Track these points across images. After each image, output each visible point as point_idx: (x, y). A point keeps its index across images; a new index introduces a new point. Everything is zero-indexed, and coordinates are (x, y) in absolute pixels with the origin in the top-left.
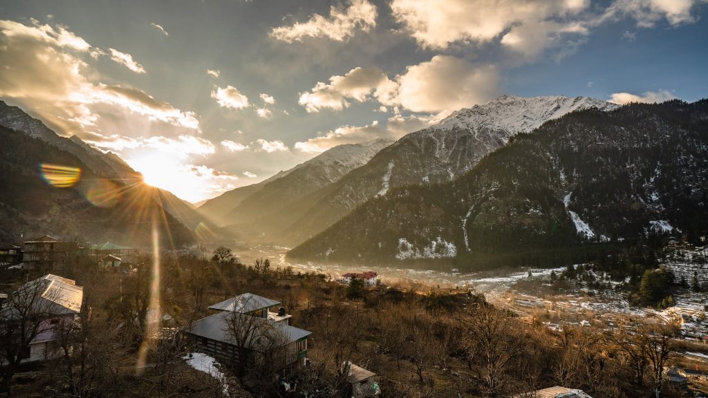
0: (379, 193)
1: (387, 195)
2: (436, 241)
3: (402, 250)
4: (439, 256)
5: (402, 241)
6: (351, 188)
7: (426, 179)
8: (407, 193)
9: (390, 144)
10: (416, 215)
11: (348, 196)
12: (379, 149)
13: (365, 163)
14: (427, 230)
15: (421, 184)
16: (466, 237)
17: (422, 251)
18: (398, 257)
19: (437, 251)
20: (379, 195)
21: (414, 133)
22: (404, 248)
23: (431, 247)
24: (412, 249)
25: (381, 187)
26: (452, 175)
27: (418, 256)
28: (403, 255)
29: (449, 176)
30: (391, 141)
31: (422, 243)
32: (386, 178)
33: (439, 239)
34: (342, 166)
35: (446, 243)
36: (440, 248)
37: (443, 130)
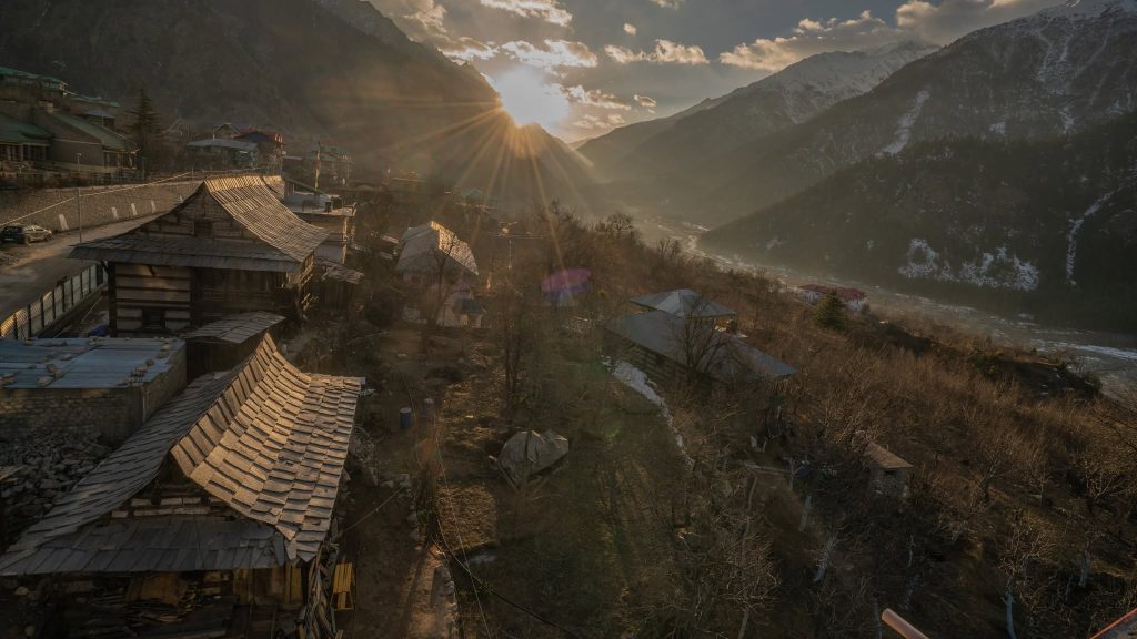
0: (886, 150)
1: (905, 152)
2: (995, 253)
3: (914, 261)
4: (994, 283)
5: (916, 243)
6: (831, 137)
7: (1000, 127)
8: (948, 154)
9: (930, 52)
10: (958, 199)
11: (822, 150)
12: (902, 63)
13: (866, 89)
14: (978, 230)
15: (984, 137)
16: (1070, 258)
17: (956, 269)
18: (902, 271)
19: (991, 273)
20: (887, 154)
21: (992, 28)
22: (920, 257)
23: (979, 264)
24: (935, 261)
25: (891, 138)
26: (1069, 122)
27: (947, 276)
28: (914, 270)
29: (1061, 124)
30: (932, 47)
31: (958, 253)
32: (906, 122)
33: (1002, 252)
34: (819, 93)
35: (1017, 261)
36: (999, 269)
37: (1072, 19)
